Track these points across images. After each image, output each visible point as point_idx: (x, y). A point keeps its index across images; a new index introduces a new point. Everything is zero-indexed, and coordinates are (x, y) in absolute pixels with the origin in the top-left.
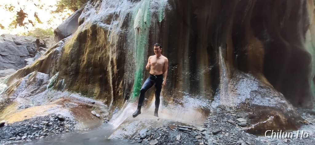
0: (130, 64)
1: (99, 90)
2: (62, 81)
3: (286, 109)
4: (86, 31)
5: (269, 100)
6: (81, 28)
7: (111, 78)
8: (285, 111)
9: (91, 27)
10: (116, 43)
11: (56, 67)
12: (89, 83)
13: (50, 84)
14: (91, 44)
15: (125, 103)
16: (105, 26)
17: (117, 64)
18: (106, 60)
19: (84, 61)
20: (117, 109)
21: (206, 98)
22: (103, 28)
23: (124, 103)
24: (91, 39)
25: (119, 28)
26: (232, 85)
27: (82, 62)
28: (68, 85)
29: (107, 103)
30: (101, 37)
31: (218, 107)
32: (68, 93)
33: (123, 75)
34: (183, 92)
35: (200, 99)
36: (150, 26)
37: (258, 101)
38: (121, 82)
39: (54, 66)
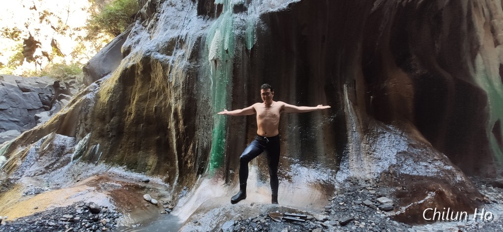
0: (205, 116)
1: (156, 160)
2: (96, 148)
3: (454, 179)
4: (133, 67)
5: (426, 166)
6: (126, 62)
7: (175, 141)
8: (452, 183)
9: (141, 60)
10: (181, 83)
11: (86, 125)
12: (139, 150)
13: (77, 153)
14: (142, 87)
15: (199, 179)
16: (164, 59)
17: (183, 117)
18: (165, 112)
19: (130, 114)
20: (185, 190)
21: (326, 167)
22: (160, 62)
23: (196, 180)
24: (142, 79)
25: (186, 61)
26: (367, 144)
27: (127, 116)
28: (105, 153)
29: (169, 181)
30: (158, 75)
31: (346, 181)
32: (106, 167)
33: (194, 134)
34: (289, 159)
35: (318, 169)
36: (235, 55)
37: (410, 168)
38: (191, 146)
39: (83, 124)
